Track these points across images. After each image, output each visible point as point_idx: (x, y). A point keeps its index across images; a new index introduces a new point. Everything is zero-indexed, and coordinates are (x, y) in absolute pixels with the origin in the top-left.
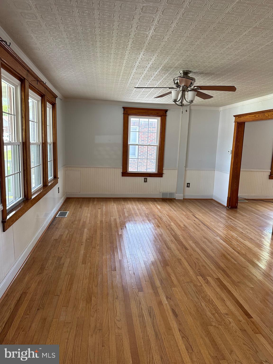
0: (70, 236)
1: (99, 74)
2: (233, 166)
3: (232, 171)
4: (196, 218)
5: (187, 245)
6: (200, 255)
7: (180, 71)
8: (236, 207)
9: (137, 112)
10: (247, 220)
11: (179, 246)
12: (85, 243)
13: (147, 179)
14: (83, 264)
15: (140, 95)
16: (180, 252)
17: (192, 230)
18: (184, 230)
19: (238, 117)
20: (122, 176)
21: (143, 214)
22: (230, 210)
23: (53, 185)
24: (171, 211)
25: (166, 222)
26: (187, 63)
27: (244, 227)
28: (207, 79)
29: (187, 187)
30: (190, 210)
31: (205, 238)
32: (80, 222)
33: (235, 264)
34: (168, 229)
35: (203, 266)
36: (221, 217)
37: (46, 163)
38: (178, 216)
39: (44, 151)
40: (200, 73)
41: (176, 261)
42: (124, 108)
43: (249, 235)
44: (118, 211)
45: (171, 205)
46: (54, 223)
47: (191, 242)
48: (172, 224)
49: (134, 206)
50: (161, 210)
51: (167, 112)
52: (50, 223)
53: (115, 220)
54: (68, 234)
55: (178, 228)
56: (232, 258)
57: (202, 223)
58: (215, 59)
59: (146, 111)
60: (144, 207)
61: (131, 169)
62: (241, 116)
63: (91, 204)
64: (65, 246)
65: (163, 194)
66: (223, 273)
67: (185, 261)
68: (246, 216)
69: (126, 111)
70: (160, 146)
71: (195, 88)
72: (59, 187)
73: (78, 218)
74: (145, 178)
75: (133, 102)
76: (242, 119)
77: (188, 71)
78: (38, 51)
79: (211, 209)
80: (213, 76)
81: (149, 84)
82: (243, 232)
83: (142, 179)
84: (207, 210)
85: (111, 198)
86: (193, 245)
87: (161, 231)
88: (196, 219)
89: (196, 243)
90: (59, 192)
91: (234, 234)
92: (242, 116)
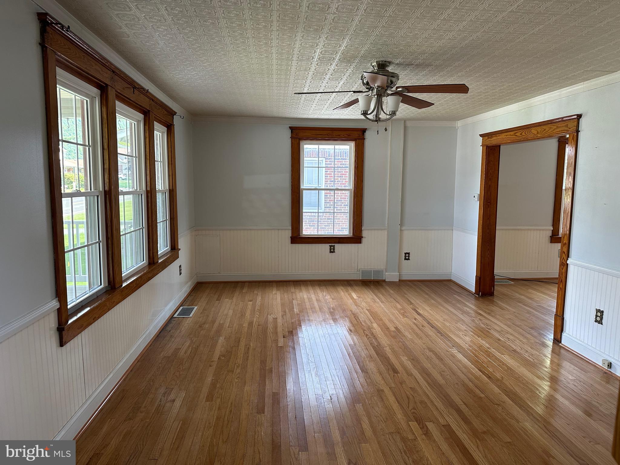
0: (193, 350)
1: (236, 73)
2: (482, 222)
3: (481, 231)
4: (419, 314)
5: (398, 364)
6: (418, 383)
7: (371, 62)
8: (491, 294)
9: (314, 134)
10: (509, 317)
11: (382, 366)
12: (216, 363)
13: (334, 247)
14: (207, 400)
15: (315, 106)
16: (383, 378)
17: (409, 336)
18: (394, 337)
19: (487, 138)
20: (292, 243)
21: (326, 309)
22: (481, 299)
23: (167, 262)
24: (376, 302)
25: (365, 322)
26: (380, 49)
27: (503, 330)
28: (422, 74)
29: (405, 259)
30: (409, 301)
31: (430, 350)
32: (213, 325)
33: (481, 398)
34: (367, 335)
35: (422, 402)
36: (464, 312)
37: (154, 226)
38: (386, 311)
39: (150, 205)
40: (407, 65)
41: (373, 395)
42: (292, 129)
43: (511, 345)
44: (283, 305)
45: (376, 291)
46: (168, 328)
47: (404, 359)
48: (375, 325)
49: (311, 295)
50: (357, 301)
51: (365, 132)
52: (162, 328)
53: (275, 319)
54: (189, 347)
55: (385, 334)
56: (476, 387)
57: (429, 323)
58: (450, 40)
59: (330, 131)
60: (328, 297)
61: (307, 230)
62: (492, 135)
63: (237, 294)
64: (181, 369)
65: (364, 272)
66: (456, 416)
67: (391, 393)
68: (508, 310)
69: (295, 134)
70: (355, 190)
71: (398, 90)
72: (181, 266)
73: (210, 319)
74: (330, 246)
75: (306, 117)
76: (494, 141)
77: (385, 61)
78: (126, 39)
79: (447, 298)
80: (430, 68)
81: (325, 87)
82: (501, 339)
83: (326, 247)
84: (439, 300)
85: (273, 282)
86: (408, 364)
87: (353, 339)
88: (419, 316)
89: (414, 360)
90: (180, 274)
91: (484, 342)
92: (494, 135)
